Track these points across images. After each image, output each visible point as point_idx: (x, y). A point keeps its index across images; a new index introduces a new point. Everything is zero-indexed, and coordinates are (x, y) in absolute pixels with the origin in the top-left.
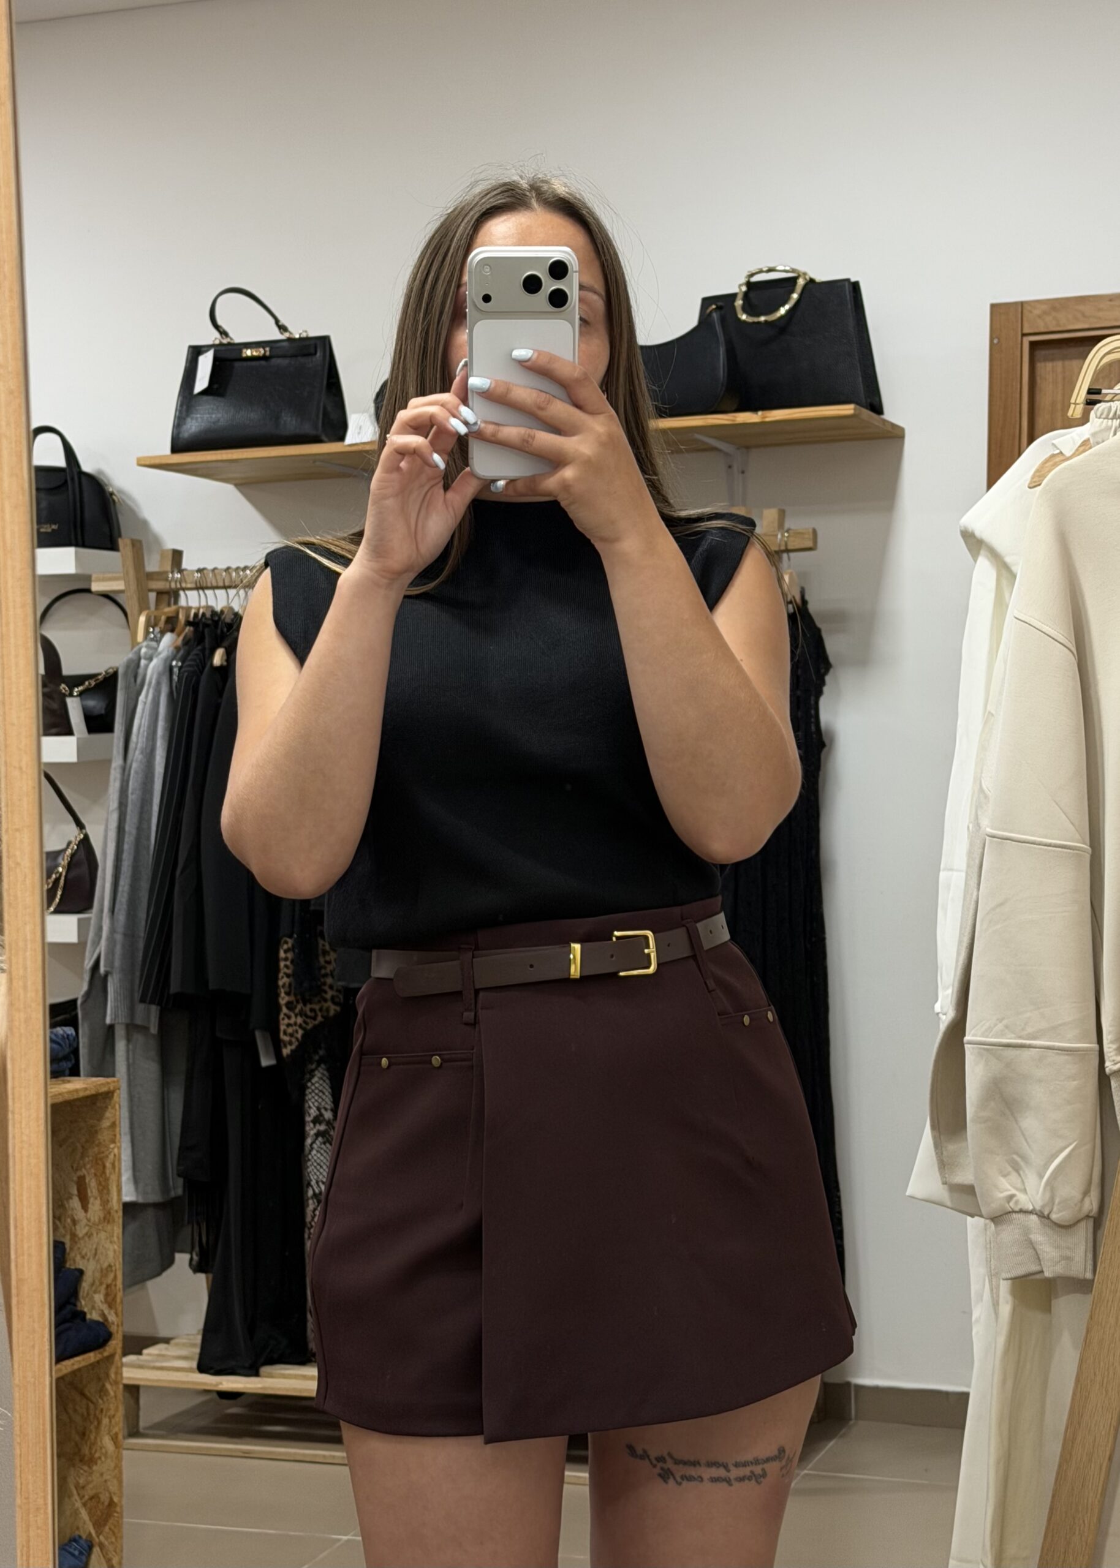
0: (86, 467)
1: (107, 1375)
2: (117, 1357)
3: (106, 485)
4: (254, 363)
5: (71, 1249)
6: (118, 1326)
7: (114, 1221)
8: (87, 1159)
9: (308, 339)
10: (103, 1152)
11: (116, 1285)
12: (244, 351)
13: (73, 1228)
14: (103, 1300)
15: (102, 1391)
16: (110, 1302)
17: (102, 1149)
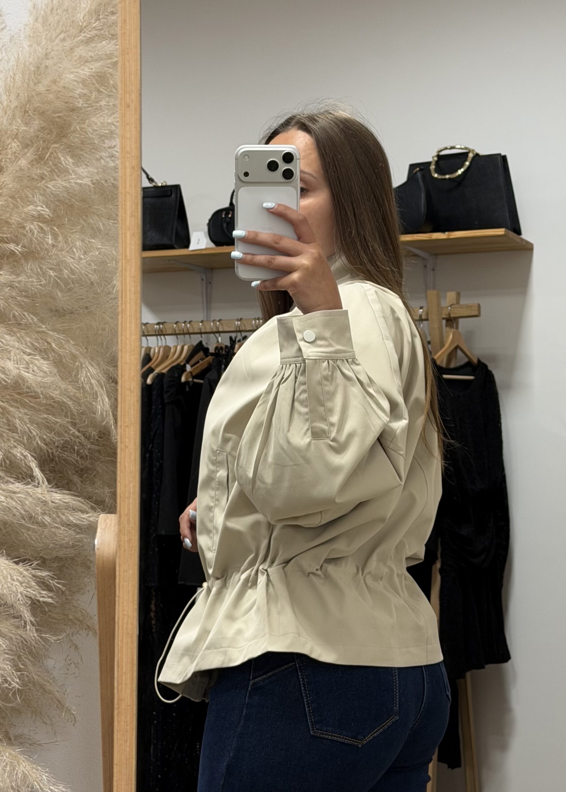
9: (166, 186)
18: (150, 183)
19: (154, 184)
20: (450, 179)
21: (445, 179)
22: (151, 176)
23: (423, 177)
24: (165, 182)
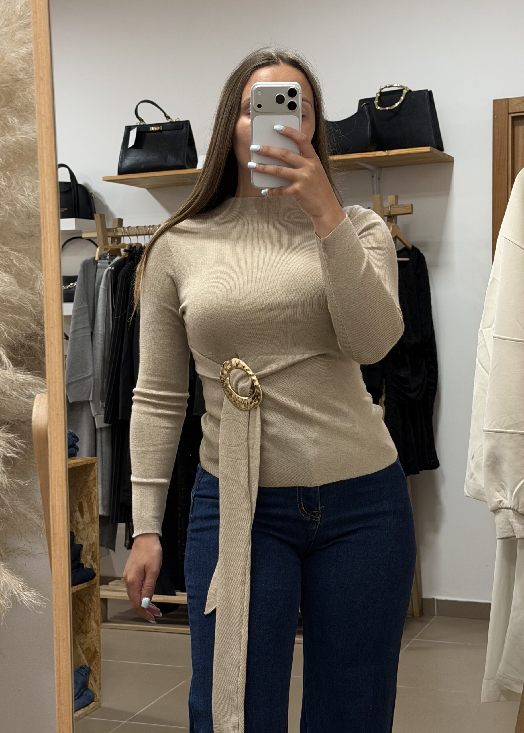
0: (80, 181)
1: (93, 593)
2: (98, 585)
3: (89, 189)
4: (155, 134)
5: (76, 535)
6: (98, 570)
7: (95, 523)
8: (83, 494)
9: (179, 122)
10: (90, 491)
11: (96, 552)
12: (151, 128)
13: (77, 526)
14: (91, 559)
15: (91, 600)
16: (94, 559)
17: (90, 490)
18: (167, 120)
19: (170, 120)
20: (389, 109)
21: (386, 110)
22: (168, 114)
23: (369, 109)
24: (178, 119)
